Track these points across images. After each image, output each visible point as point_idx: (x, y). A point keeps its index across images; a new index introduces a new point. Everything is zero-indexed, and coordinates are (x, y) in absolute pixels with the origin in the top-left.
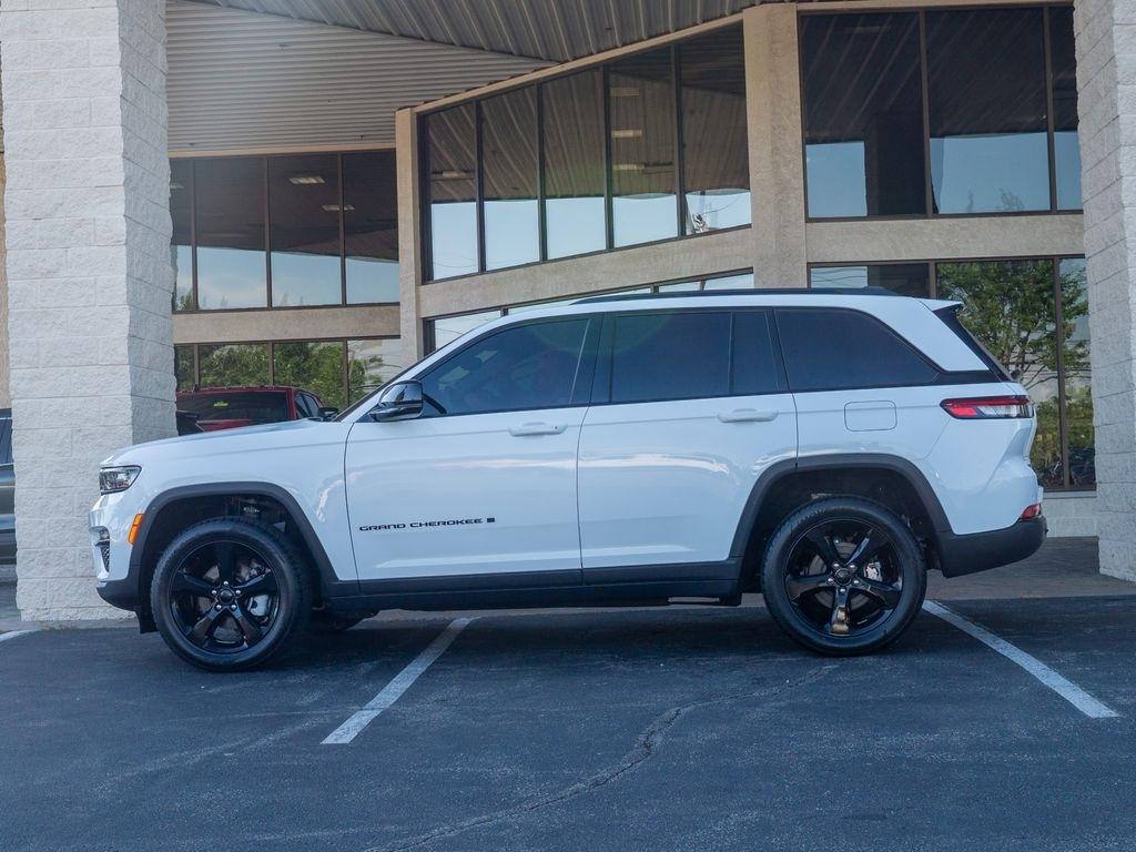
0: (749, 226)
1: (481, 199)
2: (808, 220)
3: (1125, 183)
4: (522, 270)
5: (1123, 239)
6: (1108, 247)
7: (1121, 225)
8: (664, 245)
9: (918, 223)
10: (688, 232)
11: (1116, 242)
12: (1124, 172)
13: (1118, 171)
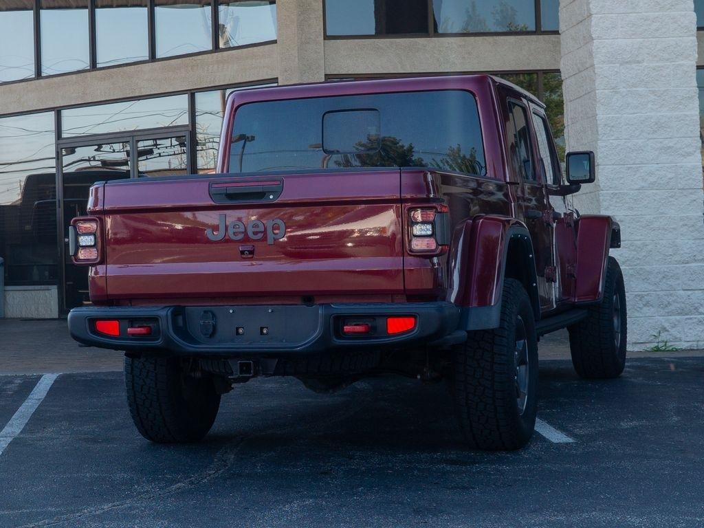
0: (275, 42)
1: (38, 8)
2: (326, 37)
3: (594, 20)
4: (74, 76)
5: (592, 66)
6: (580, 72)
7: (591, 54)
8: (200, 57)
9: (421, 41)
10: (221, 45)
11: (587, 67)
12: (593, 11)
13: (589, 10)
